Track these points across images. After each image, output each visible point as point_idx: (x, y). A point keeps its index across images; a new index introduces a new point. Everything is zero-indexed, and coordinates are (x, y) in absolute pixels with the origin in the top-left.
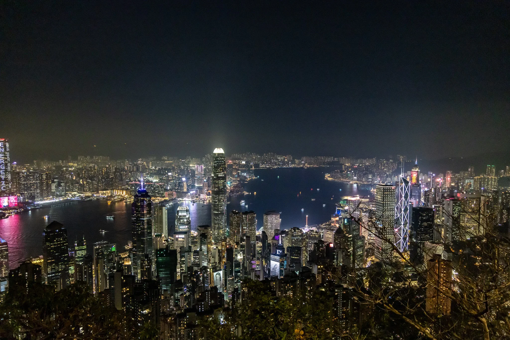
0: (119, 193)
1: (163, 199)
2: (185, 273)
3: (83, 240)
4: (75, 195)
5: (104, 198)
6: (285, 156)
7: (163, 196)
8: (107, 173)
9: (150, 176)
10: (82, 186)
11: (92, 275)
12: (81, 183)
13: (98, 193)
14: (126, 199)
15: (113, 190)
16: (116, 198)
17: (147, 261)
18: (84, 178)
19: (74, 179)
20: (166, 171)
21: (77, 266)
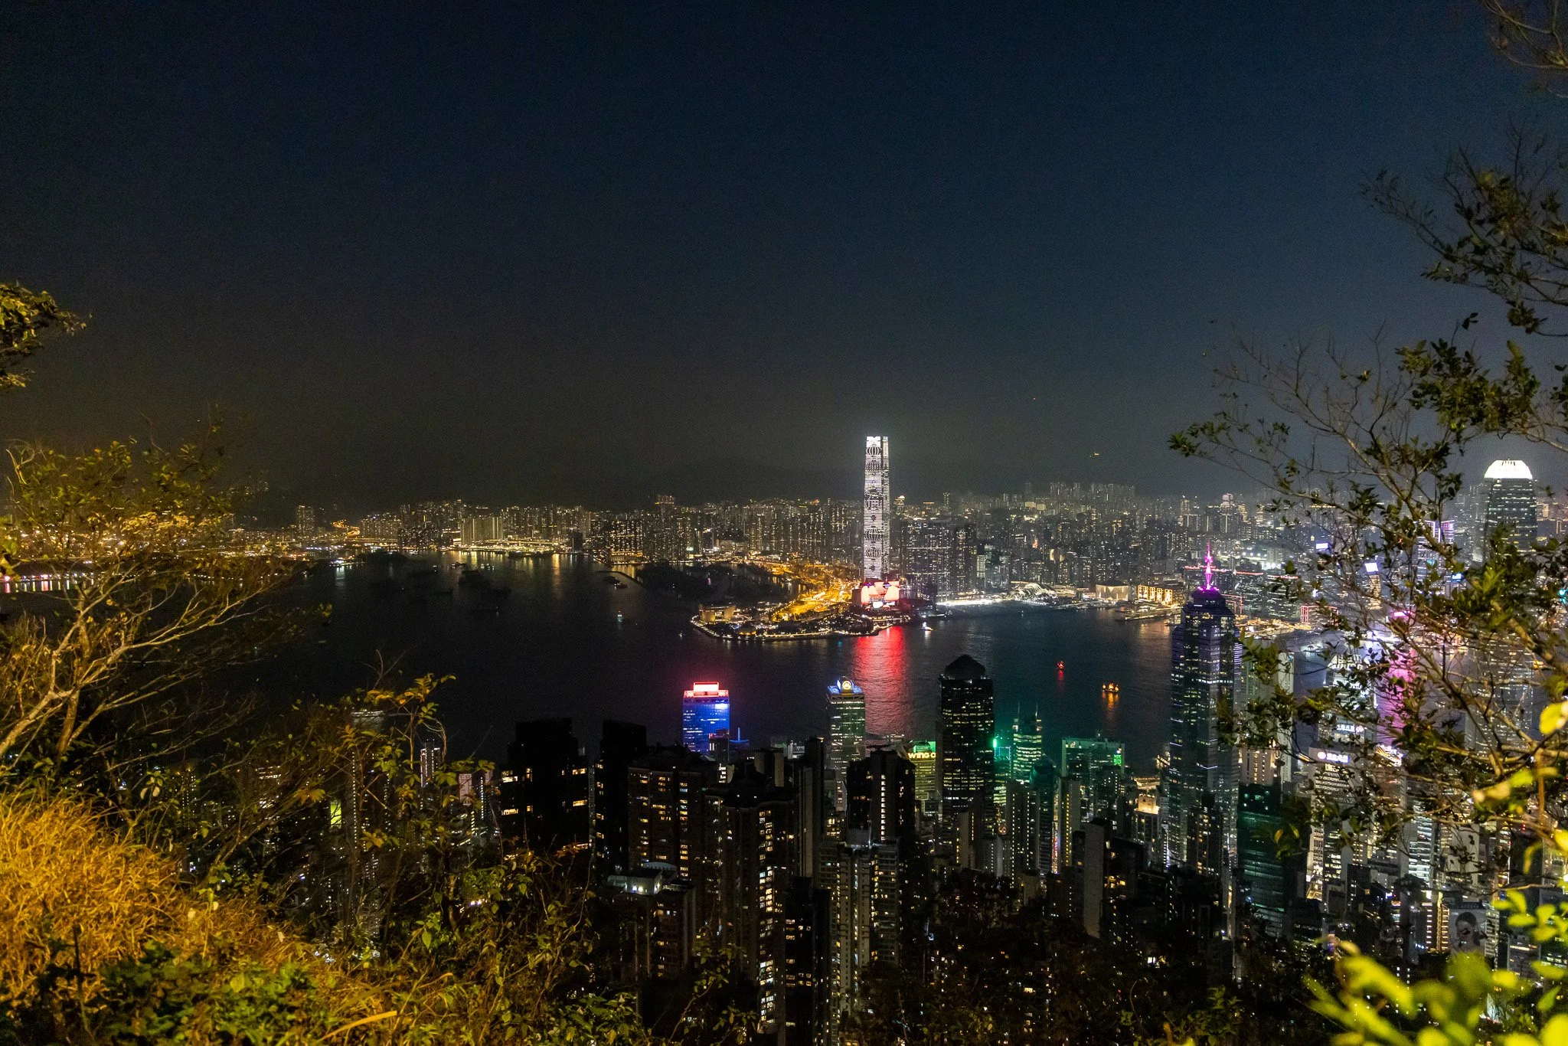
0: (1152, 597)
1: (1291, 629)
3: (1034, 719)
4: (1033, 591)
5: (1108, 608)
7: (1293, 616)
8: (1123, 533)
9: (1255, 551)
10: (1053, 567)
11: (1052, 819)
12: (1052, 558)
13: (1093, 590)
14: (1173, 615)
15: (1137, 584)
16: (1143, 609)
17: (1210, 814)
18: (1060, 545)
19: (1035, 546)
20: (1313, 538)
21: (1013, 787)
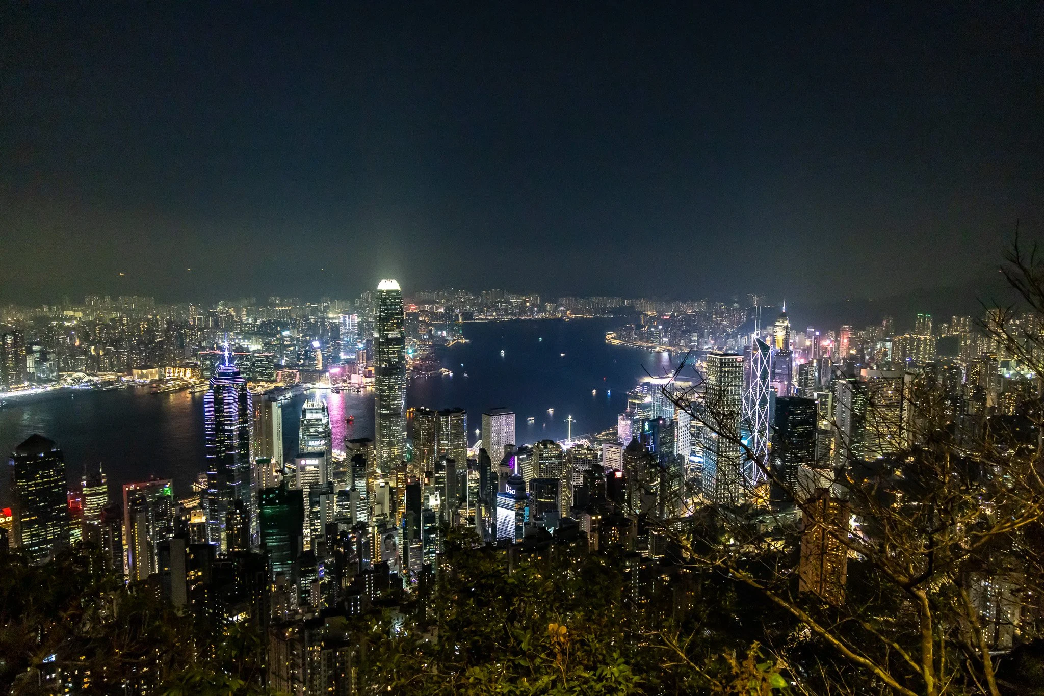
0: (176, 375)
1: (272, 386)
2: (321, 536)
3: (99, 474)
4: (79, 379)
5: (143, 385)
6: (526, 295)
7: (272, 378)
8: (149, 331)
9: (244, 338)
10: (96, 359)
11: (121, 546)
12: (93, 353)
13: (130, 373)
14: (193, 386)
15: (164, 367)
16: (170, 384)
17: (240, 514)
18: (99, 342)
19: (77, 343)
20: (279, 328)
21: (87, 528)
